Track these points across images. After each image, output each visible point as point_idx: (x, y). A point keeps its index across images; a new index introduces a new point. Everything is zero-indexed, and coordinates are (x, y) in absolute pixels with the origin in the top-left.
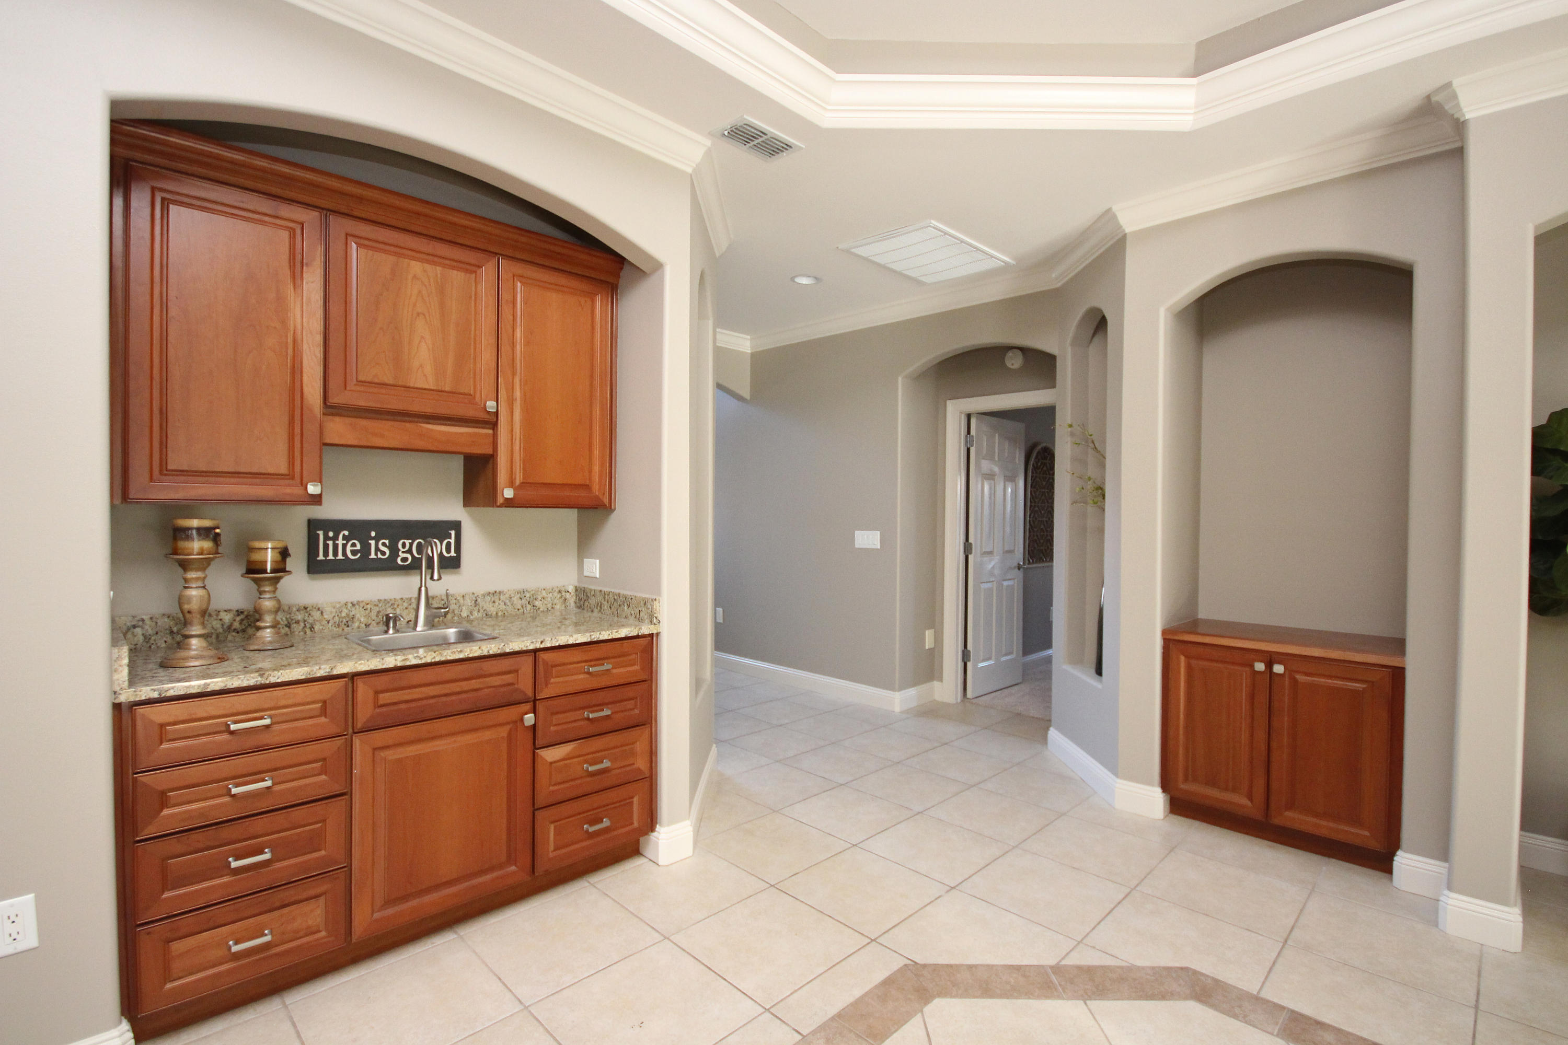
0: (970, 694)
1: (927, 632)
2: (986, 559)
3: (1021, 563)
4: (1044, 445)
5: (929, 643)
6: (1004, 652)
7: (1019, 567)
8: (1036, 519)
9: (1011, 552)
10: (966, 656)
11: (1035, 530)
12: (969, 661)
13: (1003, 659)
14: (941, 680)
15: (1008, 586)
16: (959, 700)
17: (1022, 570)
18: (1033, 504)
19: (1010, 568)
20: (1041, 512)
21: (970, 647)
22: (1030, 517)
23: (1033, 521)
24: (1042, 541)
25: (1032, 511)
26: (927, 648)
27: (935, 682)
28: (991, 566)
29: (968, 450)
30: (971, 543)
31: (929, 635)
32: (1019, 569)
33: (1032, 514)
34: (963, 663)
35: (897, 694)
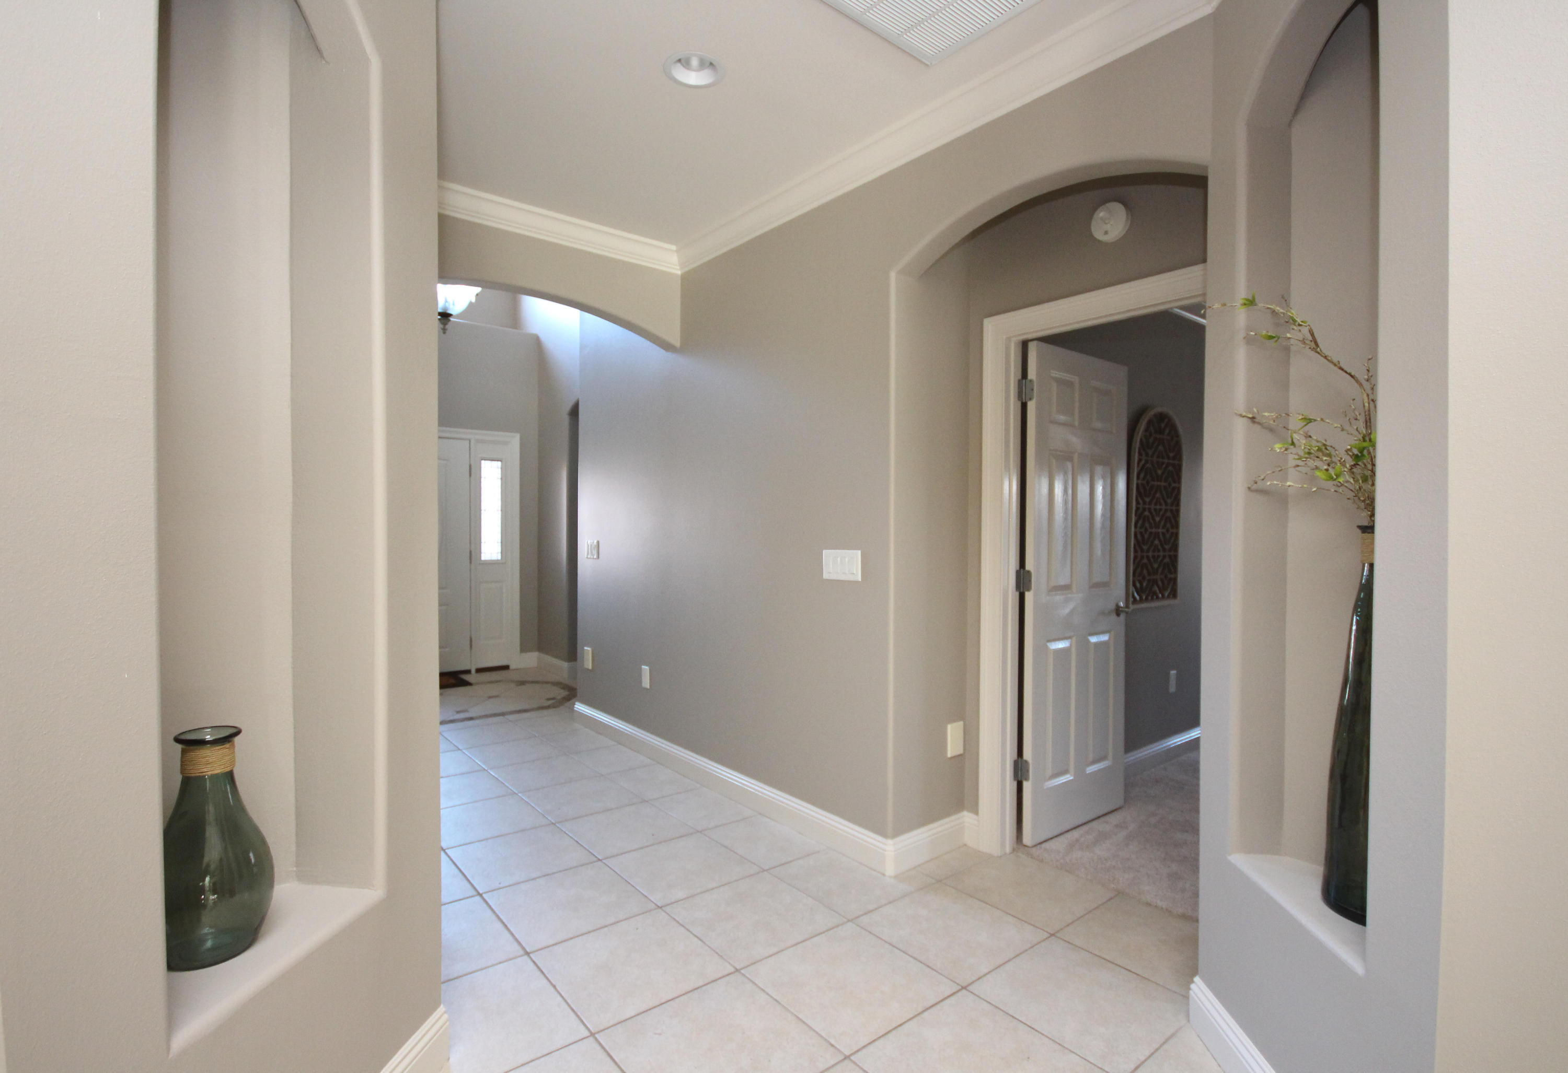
0: (1027, 839)
1: (949, 727)
2: (1058, 598)
3: (1122, 604)
4: (1159, 409)
5: (953, 744)
6: (1091, 757)
7: (1118, 611)
8: (1146, 530)
9: (1105, 585)
10: (1020, 771)
11: (1145, 547)
12: (1027, 779)
13: (1091, 769)
14: (975, 810)
15: (1097, 645)
16: (1008, 849)
17: (1123, 616)
18: (1141, 506)
19: (1102, 613)
20: (1154, 520)
21: (1028, 754)
22: (1136, 527)
23: (1141, 533)
24: (1156, 566)
25: (1139, 516)
26: (949, 755)
27: (965, 813)
28: (1067, 611)
29: (1024, 407)
30: (1029, 572)
31: (954, 734)
32: (1118, 615)
33: (1140, 522)
34: (1015, 783)
35: (890, 842)
